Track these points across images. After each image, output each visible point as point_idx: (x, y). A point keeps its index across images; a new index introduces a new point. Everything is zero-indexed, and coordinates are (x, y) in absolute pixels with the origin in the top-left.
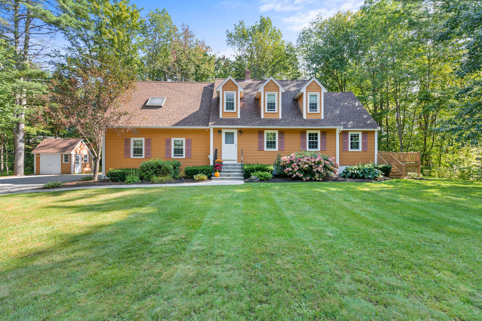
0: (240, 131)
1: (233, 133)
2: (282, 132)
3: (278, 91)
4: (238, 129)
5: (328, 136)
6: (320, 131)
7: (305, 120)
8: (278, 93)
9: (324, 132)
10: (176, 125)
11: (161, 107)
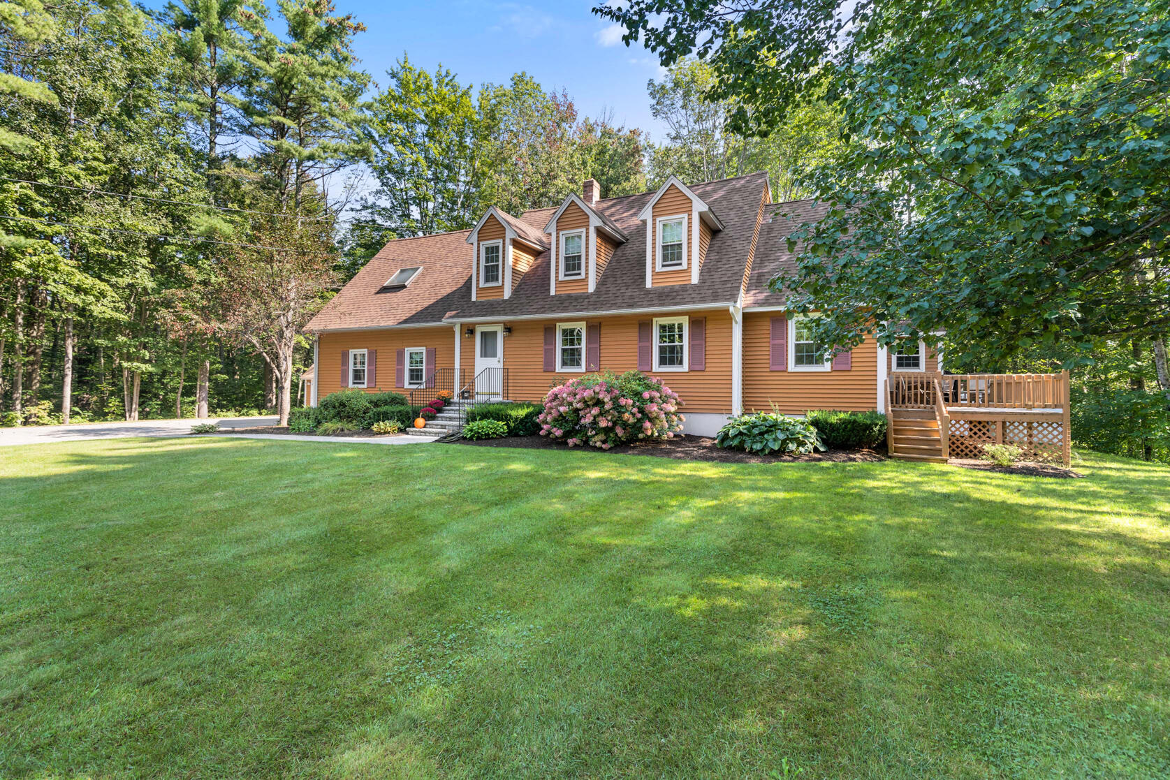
0: (509, 329)
1: (495, 333)
2: (595, 327)
3: (587, 227)
4: (504, 323)
5: (712, 332)
6: (687, 318)
7: (648, 292)
8: (587, 229)
9: (699, 322)
10: (406, 321)
11: (404, 287)
